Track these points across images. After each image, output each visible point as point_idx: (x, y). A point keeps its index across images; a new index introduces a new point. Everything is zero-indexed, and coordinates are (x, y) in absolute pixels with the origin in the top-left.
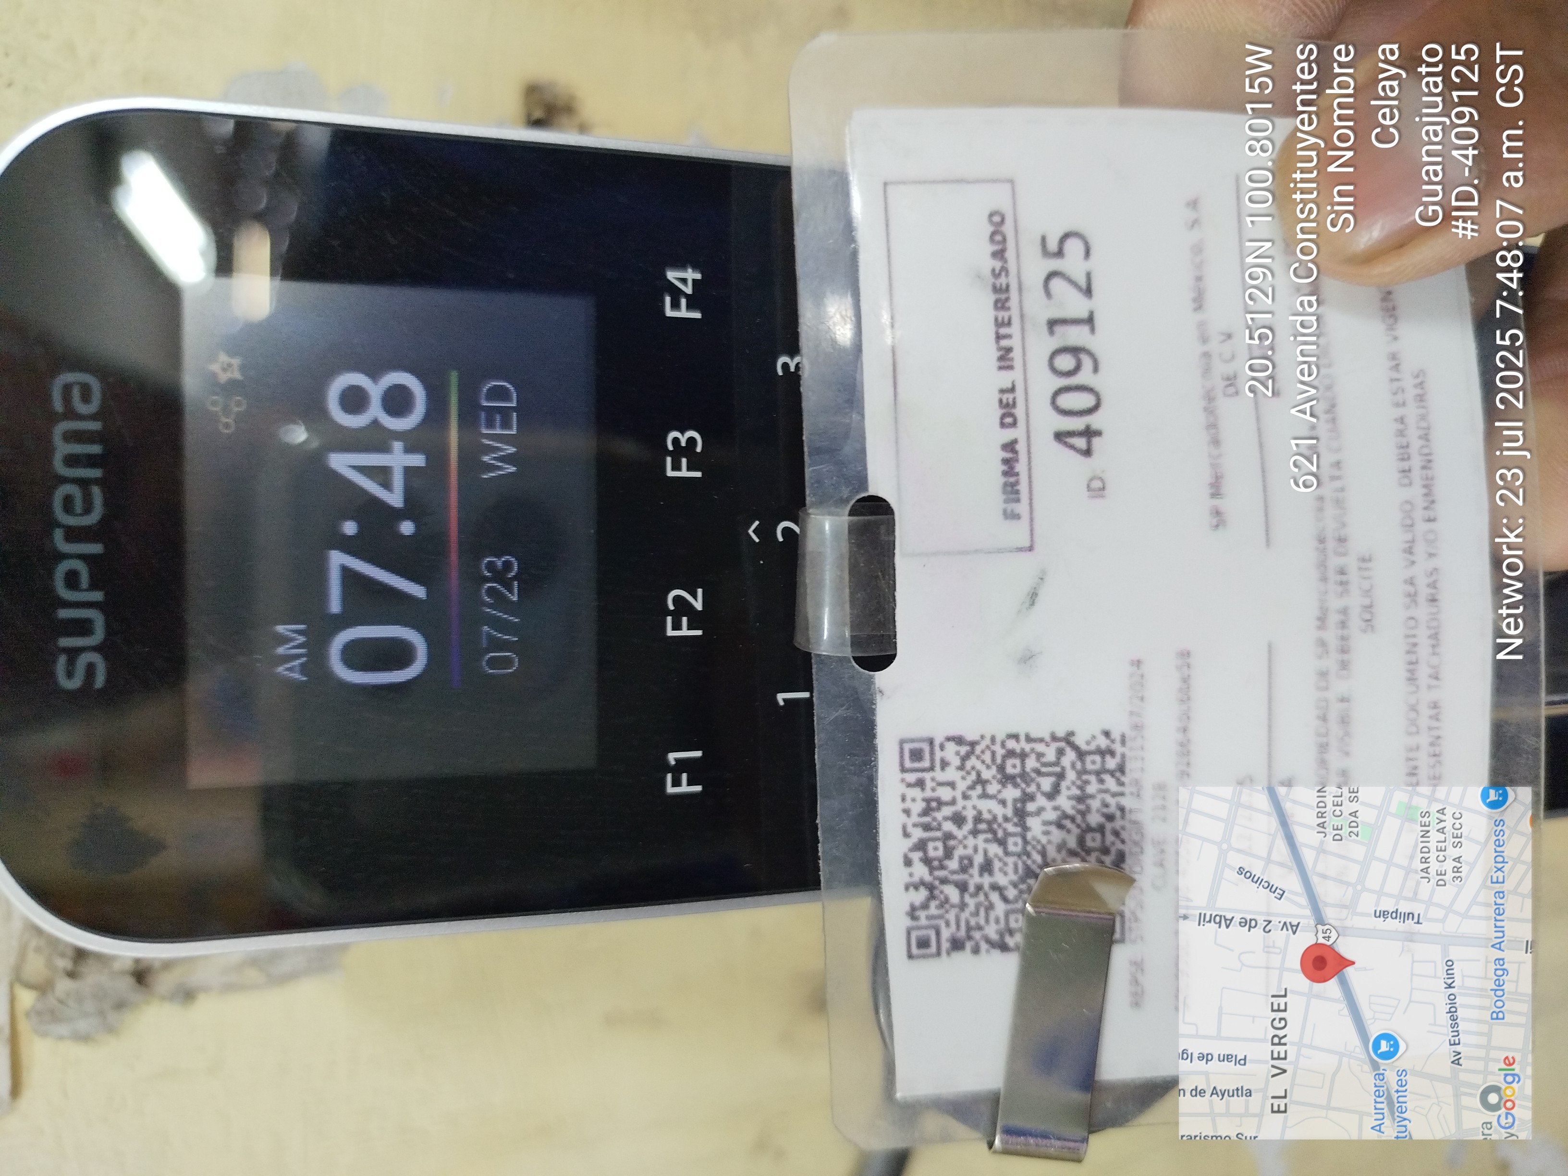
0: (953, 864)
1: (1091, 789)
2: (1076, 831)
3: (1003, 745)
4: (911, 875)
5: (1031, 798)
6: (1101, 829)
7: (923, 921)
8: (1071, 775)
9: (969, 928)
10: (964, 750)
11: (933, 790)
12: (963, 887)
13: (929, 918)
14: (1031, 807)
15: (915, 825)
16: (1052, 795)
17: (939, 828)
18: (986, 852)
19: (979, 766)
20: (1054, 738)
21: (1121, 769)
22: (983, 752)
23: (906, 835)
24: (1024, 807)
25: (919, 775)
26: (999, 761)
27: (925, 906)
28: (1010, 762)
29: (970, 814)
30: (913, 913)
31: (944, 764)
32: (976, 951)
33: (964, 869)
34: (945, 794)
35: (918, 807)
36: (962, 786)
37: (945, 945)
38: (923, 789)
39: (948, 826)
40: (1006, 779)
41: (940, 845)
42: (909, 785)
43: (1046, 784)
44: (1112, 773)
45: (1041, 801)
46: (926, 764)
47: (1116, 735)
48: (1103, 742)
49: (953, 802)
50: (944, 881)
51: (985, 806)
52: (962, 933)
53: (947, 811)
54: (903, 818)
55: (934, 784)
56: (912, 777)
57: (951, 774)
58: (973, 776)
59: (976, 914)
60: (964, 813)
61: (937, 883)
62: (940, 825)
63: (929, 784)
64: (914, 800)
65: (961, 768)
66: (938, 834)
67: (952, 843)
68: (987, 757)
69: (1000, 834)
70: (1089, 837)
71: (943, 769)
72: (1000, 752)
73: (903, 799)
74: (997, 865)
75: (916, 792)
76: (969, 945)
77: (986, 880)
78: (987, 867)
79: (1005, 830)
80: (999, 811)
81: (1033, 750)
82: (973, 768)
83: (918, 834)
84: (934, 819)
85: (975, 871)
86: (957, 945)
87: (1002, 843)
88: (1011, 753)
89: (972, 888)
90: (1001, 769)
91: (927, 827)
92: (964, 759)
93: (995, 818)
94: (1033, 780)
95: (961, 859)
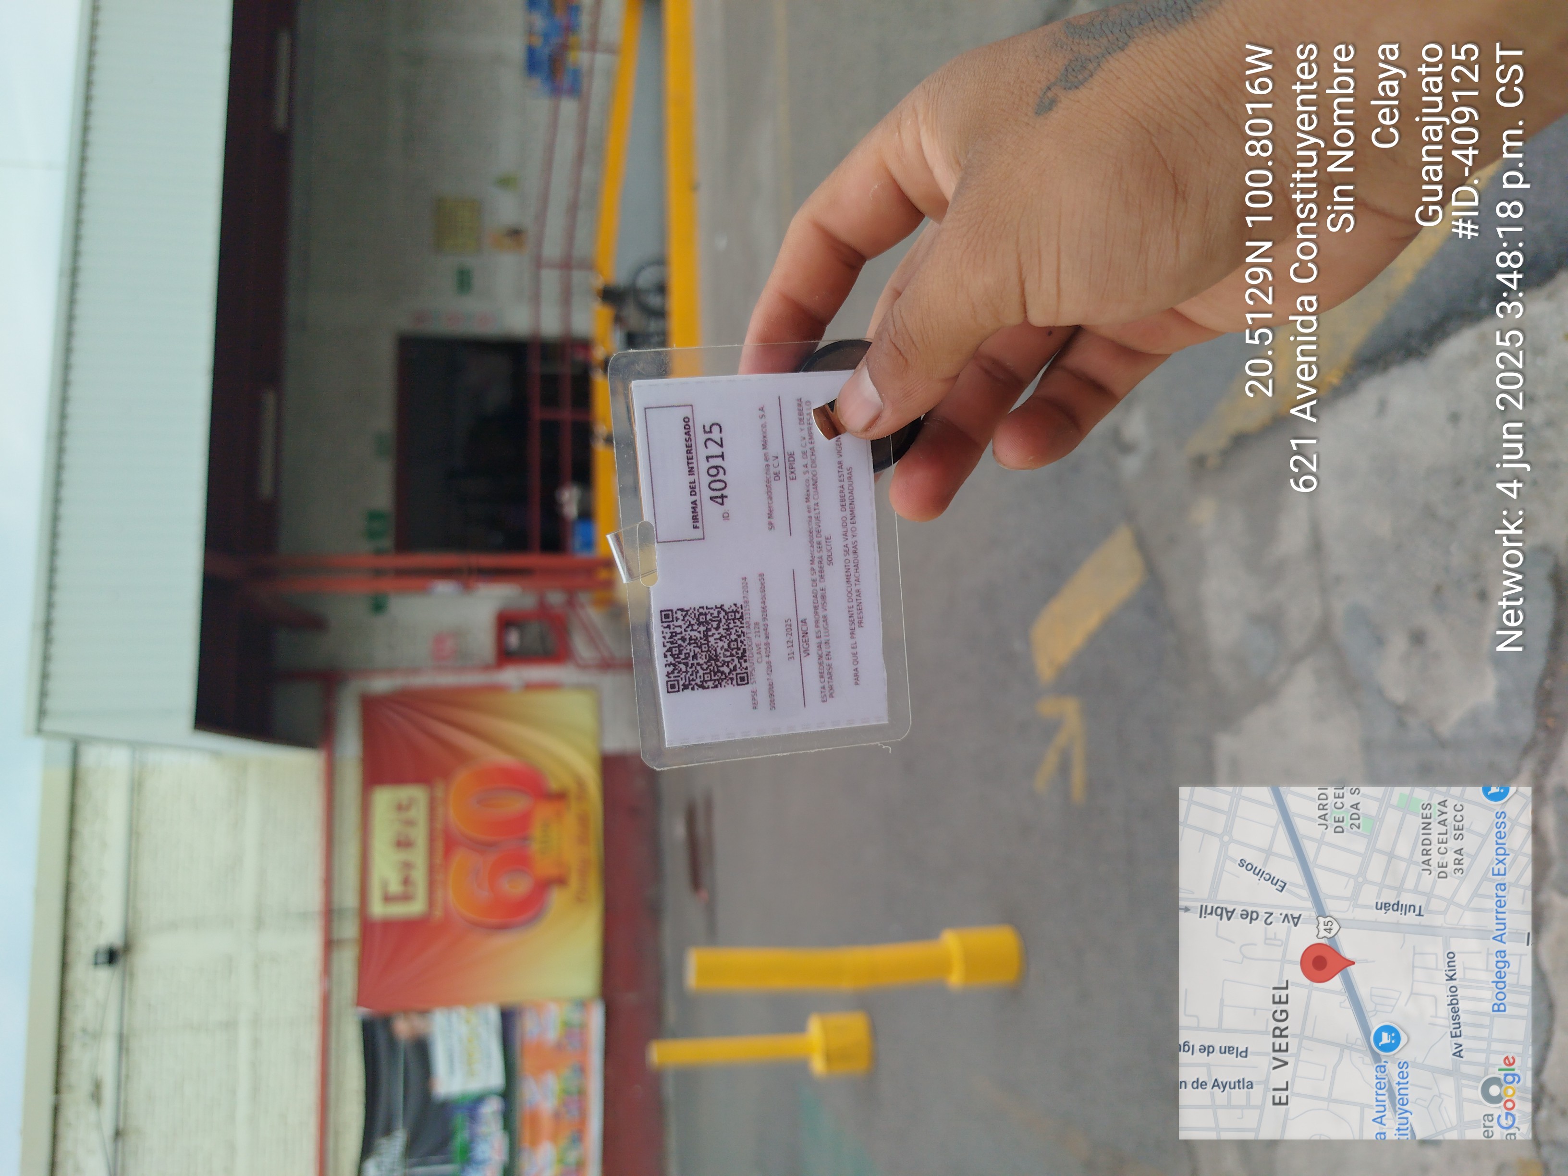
0: (683, 656)
1: (731, 626)
2: (727, 642)
3: (698, 610)
4: (667, 661)
5: (710, 630)
6: (736, 640)
7: (672, 679)
8: (724, 621)
9: (690, 681)
10: (684, 613)
11: (674, 629)
12: (686, 664)
13: (674, 677)
14: (710, 633)
15: (667, 642)
16: (717, 628)
17: (676, 643)
18: (694, 651)
19: (690, 619)
20: (716, 607)
21: (742, 617)
22: (691, 614)
23: (664, 646)
24: (707, 634)
25: (668, 623)
26: (697, 617)
27: (673, 672)
28: (701, 617)
29: (688, 637)
30: (668, 675)
31: (677, 619)
32: (693, 689)
33: (686, 658)
34: (678, 630)
35: (668, 635)
36: (684, 627)
37: (681, 687)
38: (670, 629)
39: (680, 642)
40: (700, 624)
41: (677, 649)
42: (665, 628)
43: (715, 624)
44: (738, 619)
45: (713, 631)
46: (671, 619)
47: (739, 605)
48: (734, 608)
49: (681, 633)
50: (679, 663)
51: (693, 634)
52: (687, 683)
53: (679, 636)
54: (663, 640)
55: (674, 627)
56: (665, 625)
57: (680, 623)
58: (688, 623)
59: (692, 675)
60: (686, 637)
61: (677, 663)
62: (677, 642)
63: (672, 627)
64: (667, 633)
65: (683, 620)
66: (676, 645)
67: (681, 648)
68: (693, 616)
69: (699, 644)
70: (732, 644)
71: (677, 621)
72: (697, 614)
73: (663, 633)
74: (699, 656)
75: (667, 630)
76: (690, 687)
77: (695, 662)
78: (695, 657)
79: (701, 642)
80: (698, 635)
81: (709, 612)
82: (688, 620)
83: (669, 645)
84: (675, 640)
85: (691, 658)
86: (686, 687)
87: (700, 647)
88: (701, 614)
89: (690, 665)
90: (698, 620)
91: (672, 643)
92: (684, 617)
93: (697, 638)
94: (710, 623)
95: (685, 654)
